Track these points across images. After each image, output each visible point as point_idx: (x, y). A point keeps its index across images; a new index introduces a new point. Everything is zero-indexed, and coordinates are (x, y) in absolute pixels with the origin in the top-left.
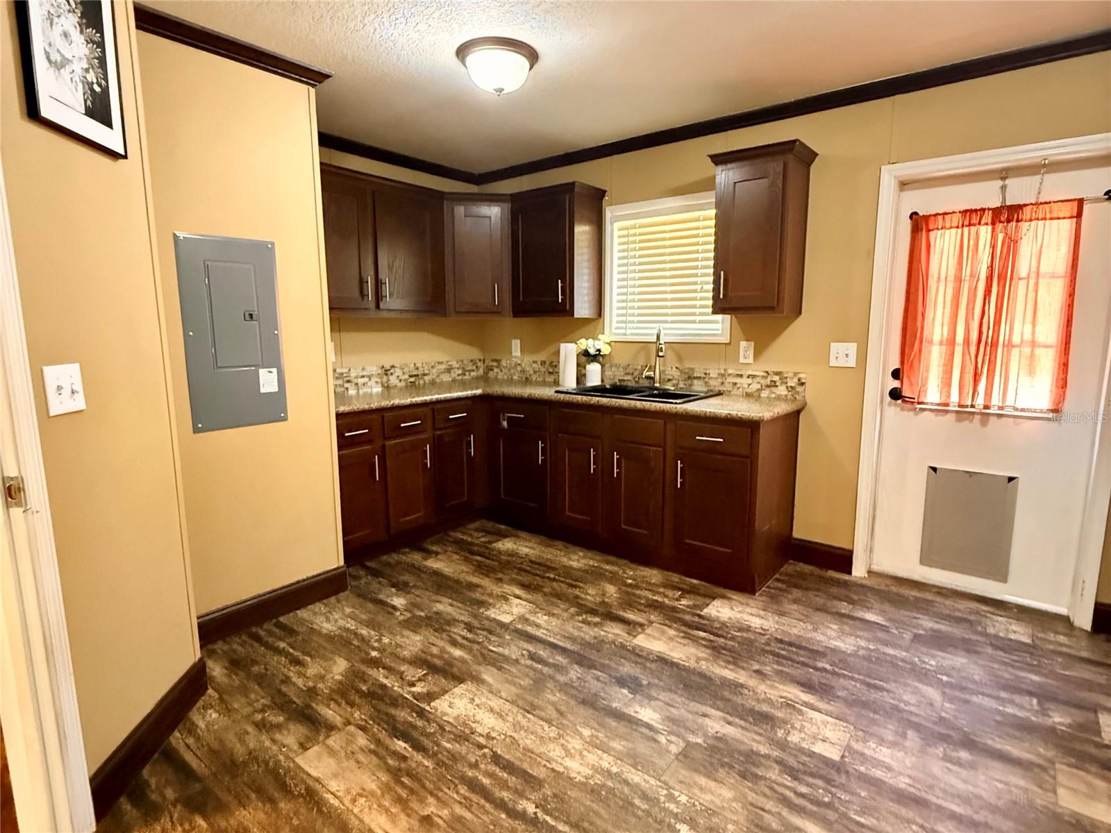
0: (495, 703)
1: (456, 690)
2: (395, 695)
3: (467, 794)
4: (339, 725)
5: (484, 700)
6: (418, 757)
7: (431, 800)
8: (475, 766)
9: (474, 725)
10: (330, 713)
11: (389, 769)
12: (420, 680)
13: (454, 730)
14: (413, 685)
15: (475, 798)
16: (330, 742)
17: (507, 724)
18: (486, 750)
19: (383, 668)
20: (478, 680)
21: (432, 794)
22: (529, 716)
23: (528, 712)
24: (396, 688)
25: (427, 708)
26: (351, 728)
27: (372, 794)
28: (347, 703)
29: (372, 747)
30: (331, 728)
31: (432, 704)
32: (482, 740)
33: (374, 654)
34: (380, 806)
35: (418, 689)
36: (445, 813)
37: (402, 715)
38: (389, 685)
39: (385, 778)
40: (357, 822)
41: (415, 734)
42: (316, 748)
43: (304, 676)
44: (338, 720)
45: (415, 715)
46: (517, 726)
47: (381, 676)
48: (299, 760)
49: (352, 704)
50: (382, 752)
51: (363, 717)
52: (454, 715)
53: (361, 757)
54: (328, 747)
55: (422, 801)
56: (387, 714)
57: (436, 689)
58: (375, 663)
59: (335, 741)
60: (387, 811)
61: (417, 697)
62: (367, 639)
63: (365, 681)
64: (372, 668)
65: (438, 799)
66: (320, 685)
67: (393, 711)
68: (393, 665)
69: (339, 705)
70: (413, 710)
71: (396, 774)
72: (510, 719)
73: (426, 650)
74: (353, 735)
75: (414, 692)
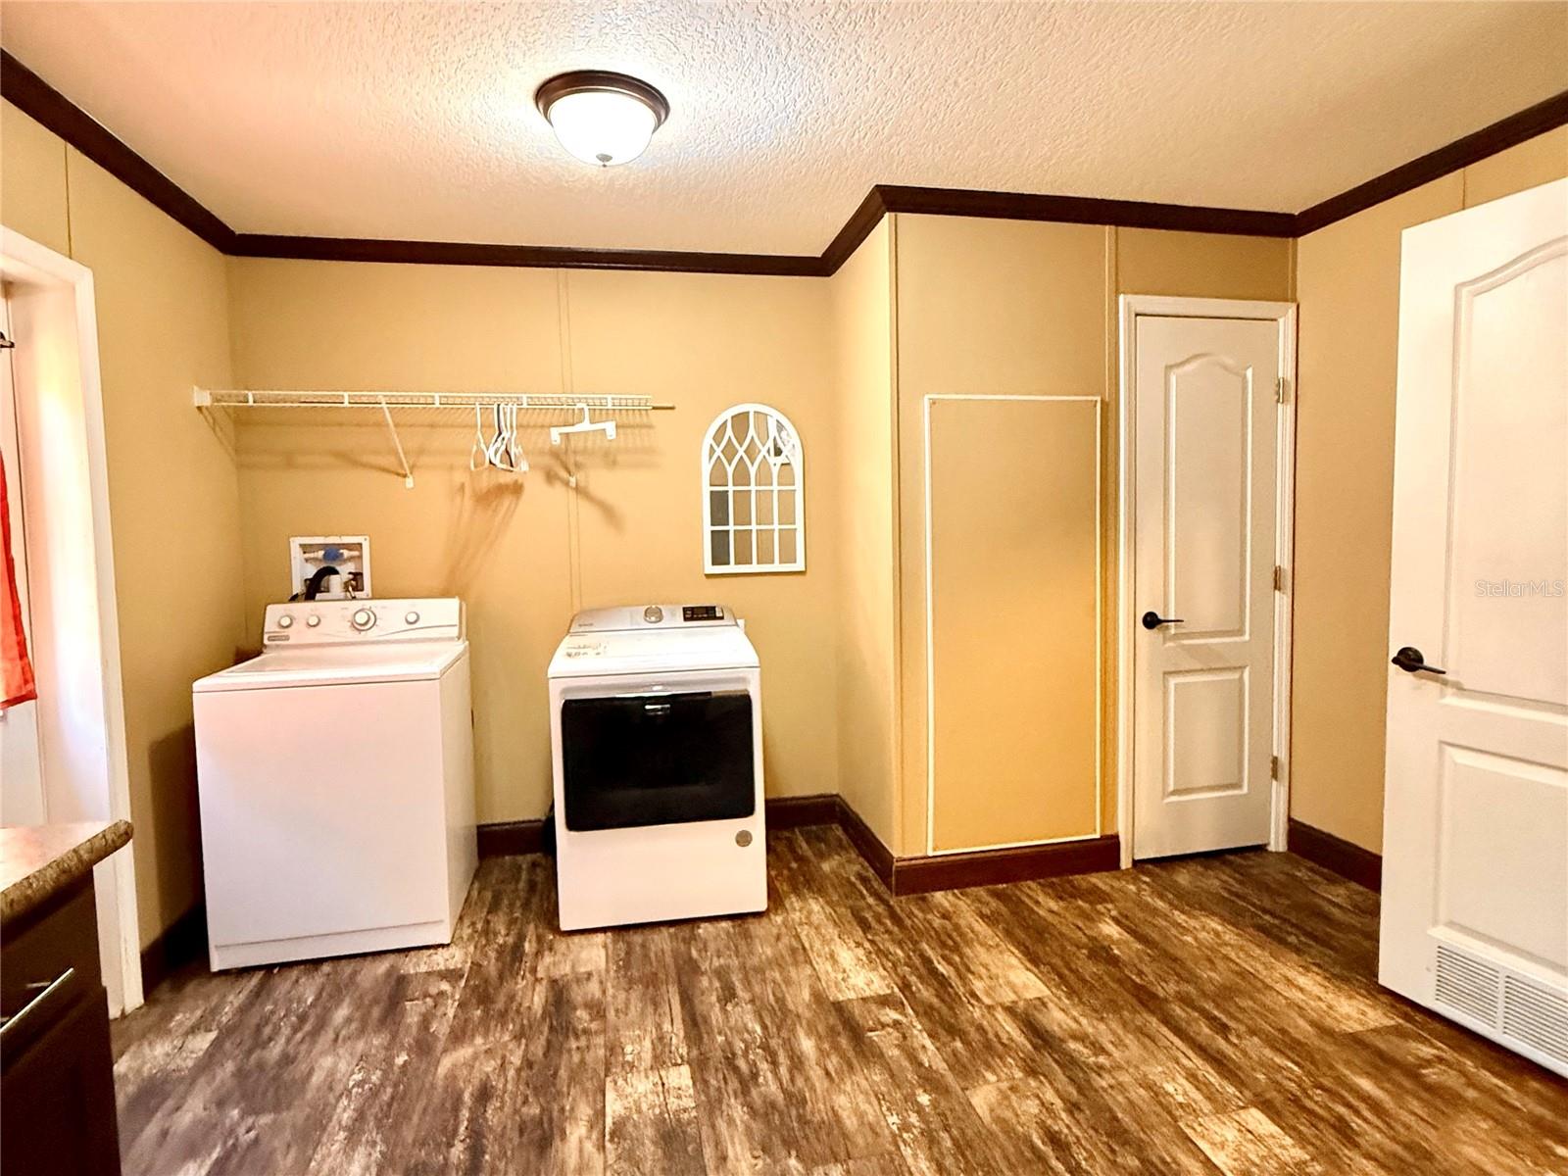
0: (823, 966)
1: (852, 995)
2: (925, 1020)
3: (907, 919)
4: (1000, 1009)
5: (833, 975)
6: (930, 953)
7: (935, 925)
8: (888, 931)
9: (864, 958)
10: (1010, 1029)
11: (961, 956)
12: (884, 1026)
13: (884, 960)
14: (896, 1024)
15: (903, 916)
16: (1013, 997)
17: (833, 947)
18: (870, 937)
19: (921, 1065)
20: (818, 997)
21: (933, 928)
22: (807, 945)
23: (804, 948)
24: (919, 1027)
25: (896, 990)
26: (987, 1001)
27: (981, 945)
28: (985, 1032)
29: (970, 976)
30: (1010, 1010)
31: (889, 992)
32: (867, 945)
33: (924, 1099)
34: (977, 935)
35: (895, 1015)
36: (929, 917)
37: (926, 993)
38: (925, 1035)
39: (967, 951)
40: (998, 933)
41: (923, 970)
42: (1029, 996)
43: (1043, 1104)
44: (1001, 1015)
45: (914, 988)
46: (825, 942)
47: (931, 1055)
48: (1047, 992)
49: (980, 1028)
50: (963, 969)
51: (971, 1008)
52: (876, 973)
53: (983, 971)
54: (1015, 992)
55: (944, 928)
56: (943, 1001)
57: (874, 1007)
58: (930, 1080)
59: (1008, 997)
60: (973, 931)
61: (898, 1006)
62: (924, 1141)
63: (955, 1053)
64: (936, 1072)
65: (931, 924)
66: (1019, 1074)
67: (935, 1001)
68: (906, 1063)
69: (997, 1035)
70: (912, 993)
71: (956, 949)
72: (827, 949)
73: (845, 1068)
74: (988, 995)
75: (901, 1013)
